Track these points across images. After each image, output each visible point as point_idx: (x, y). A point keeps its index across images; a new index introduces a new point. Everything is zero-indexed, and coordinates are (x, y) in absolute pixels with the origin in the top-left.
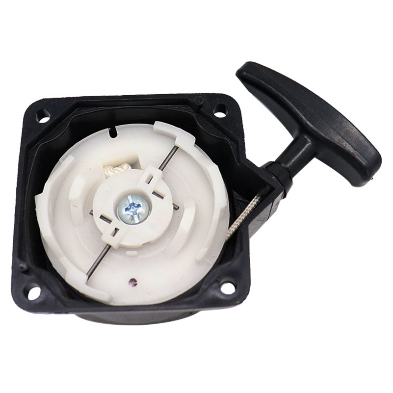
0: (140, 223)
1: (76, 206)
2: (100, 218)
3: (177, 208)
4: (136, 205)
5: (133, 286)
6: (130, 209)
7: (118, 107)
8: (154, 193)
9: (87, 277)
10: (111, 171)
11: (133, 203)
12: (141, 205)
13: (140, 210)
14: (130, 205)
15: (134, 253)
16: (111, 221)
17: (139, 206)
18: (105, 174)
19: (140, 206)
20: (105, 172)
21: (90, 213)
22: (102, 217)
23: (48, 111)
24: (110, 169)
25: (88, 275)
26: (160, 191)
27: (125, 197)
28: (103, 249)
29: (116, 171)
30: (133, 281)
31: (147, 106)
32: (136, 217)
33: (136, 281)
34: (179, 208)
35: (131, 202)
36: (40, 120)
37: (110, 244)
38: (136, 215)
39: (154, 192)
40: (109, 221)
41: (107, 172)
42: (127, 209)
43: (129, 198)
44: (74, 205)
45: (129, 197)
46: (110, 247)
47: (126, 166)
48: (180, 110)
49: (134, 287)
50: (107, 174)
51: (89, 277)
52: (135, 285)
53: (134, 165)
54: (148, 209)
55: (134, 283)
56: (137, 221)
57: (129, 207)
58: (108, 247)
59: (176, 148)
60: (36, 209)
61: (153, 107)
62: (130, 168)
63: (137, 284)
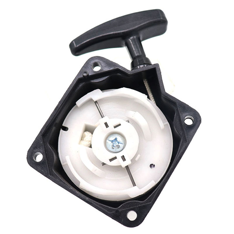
1: (96, 170)
5: (154, 167)
8: (115, 127)
9: (135, 187)
12: (116, 137)
13: (118, 140)
15: (139, 156)
17: (116, 139)
21: (103, 165)
22: (111, 160)
30: (152, 166)
33: (152, 164)
40: (115, 158)
44: (95, 171)
46: (127, 166)
51: (135, 185)
52: (154, 166)
54: (120, 136)
59: (96, 102)
63: (154, 165)
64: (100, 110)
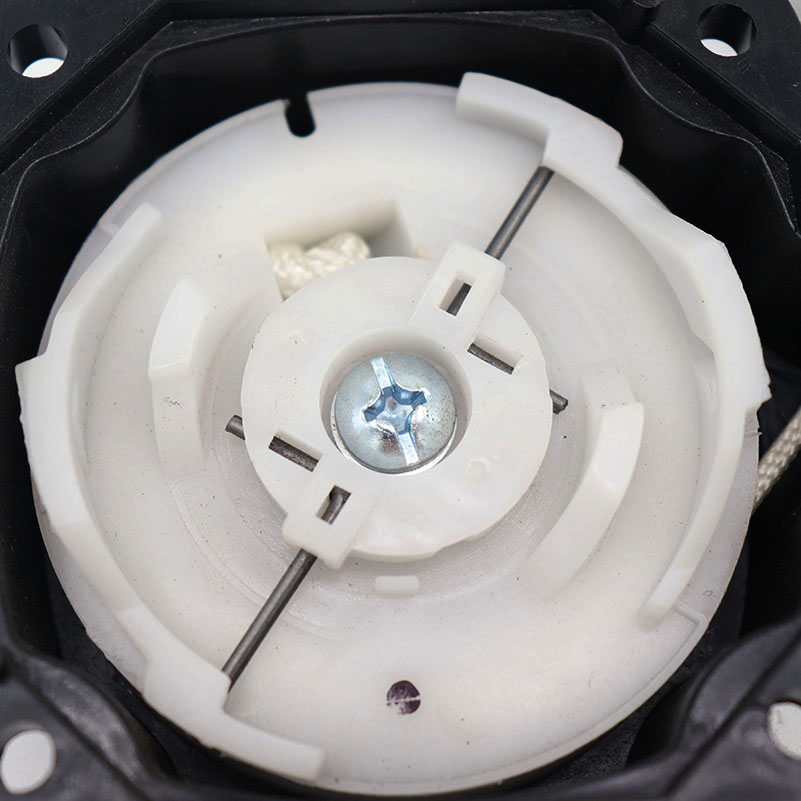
0: (421, 464)
2: (272, 447)
3: (562, 403)
4: (404, 396)
5: (404, 712)
6: (381, 409)
7: (328, 19)
8: (475, 349)
9: (225, 680)
10: (298, 264)
11: (395, 386)
12: (427, 394)
13: (420, 414)
14: (383, 397)
15: (409, 582)
16: (316, 461)
17: (417, 398)
18: (277, 276)
19: (423, 401)
20: (276, 267)
21: (229, 429)
22: (279, 445)
23: (57, 31)
24: (292, 257)
25: (230, 668)
26: (501, 340)
27: (359, 362)
28: (286, 568)
29: (317, 263)
30: (405, 693)
31: (437, 15)
32: (405, 440)
33: (415, 692)
34: (566, 403)
35: (385, 382)
36: (24, 66)
37: (313, 547)
38: (406, 436)
39: (473, 345)
40: (308, 460)
41: (282, 267)
42: (371, 413)
43: (376, 368)
44: (168, 400)
45: (379, 365)
46: (312, 559)
47: (350, 244)
48: (564, 31)
49: (408, 716)
50: (283, 274)
51: (234, 677)
52: (413, 707)
53: (380, 238)
54: (452, 409)
55: (408, 699)
56: (411, 456)
57: (379, 403)
58: (303, 559)
59: (544, 176)
60: (22, 418)
61: (459, 16)
62: (365, 250)
63: (418, 703)
64: (517, 218)
